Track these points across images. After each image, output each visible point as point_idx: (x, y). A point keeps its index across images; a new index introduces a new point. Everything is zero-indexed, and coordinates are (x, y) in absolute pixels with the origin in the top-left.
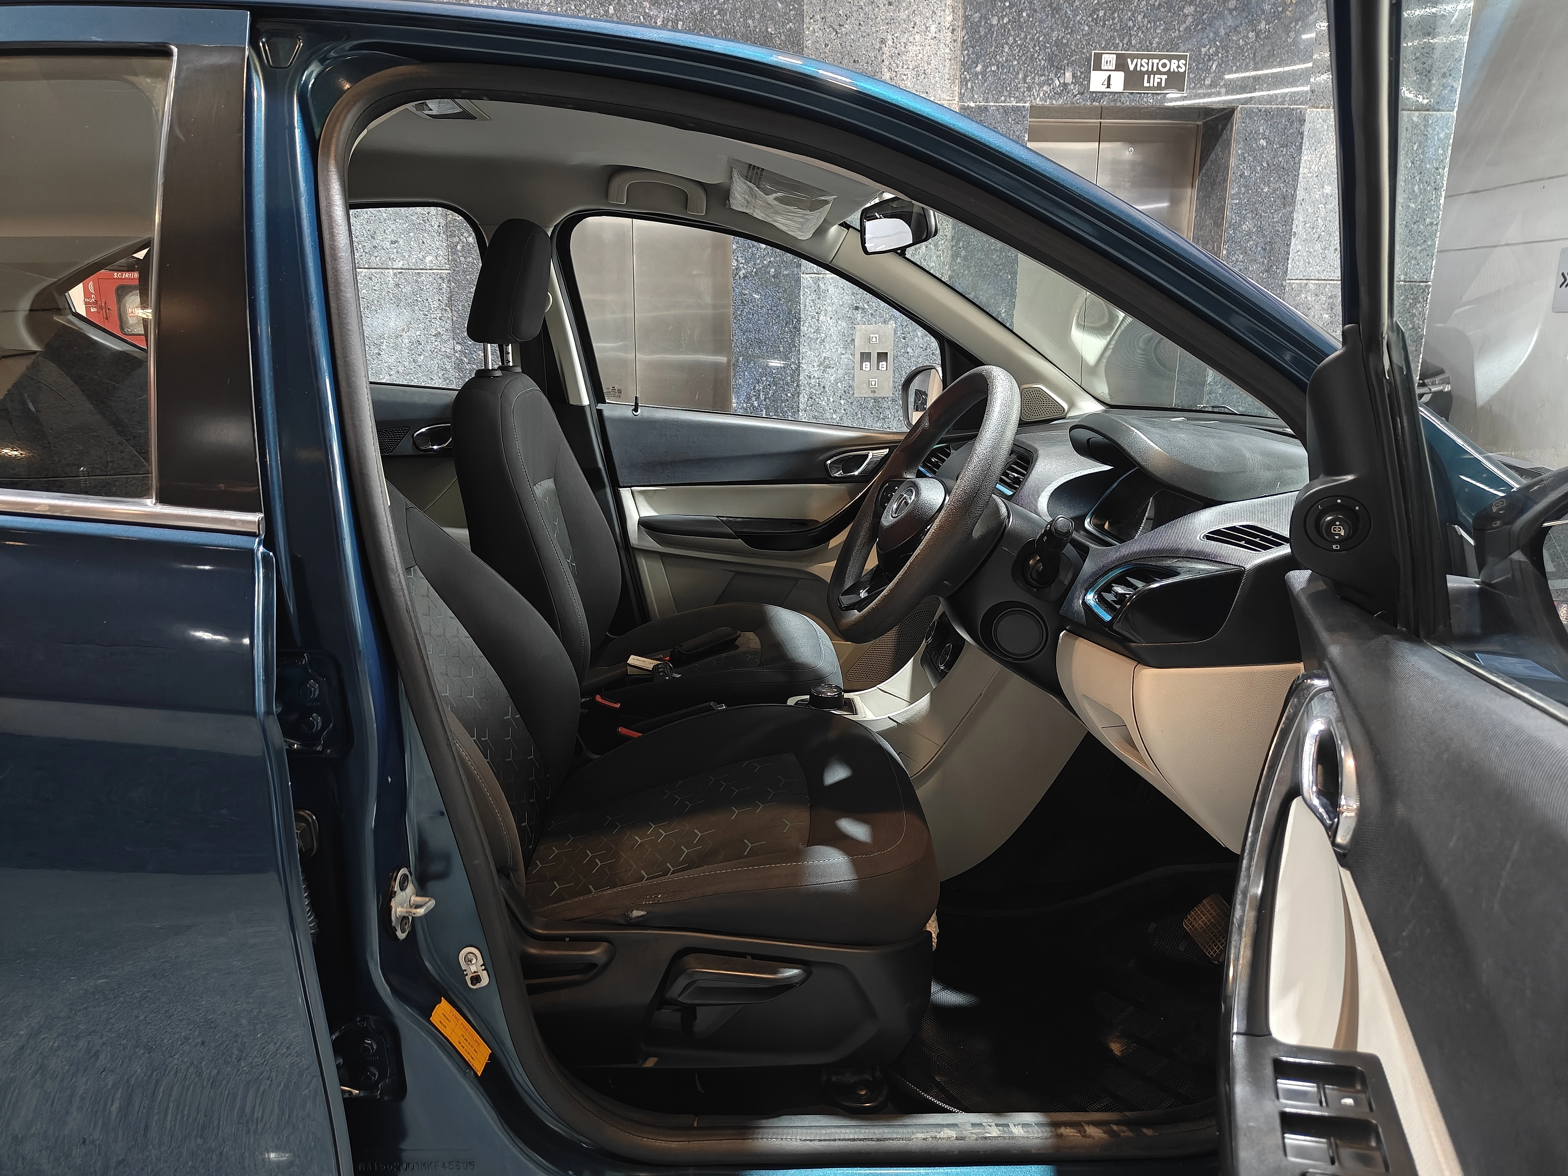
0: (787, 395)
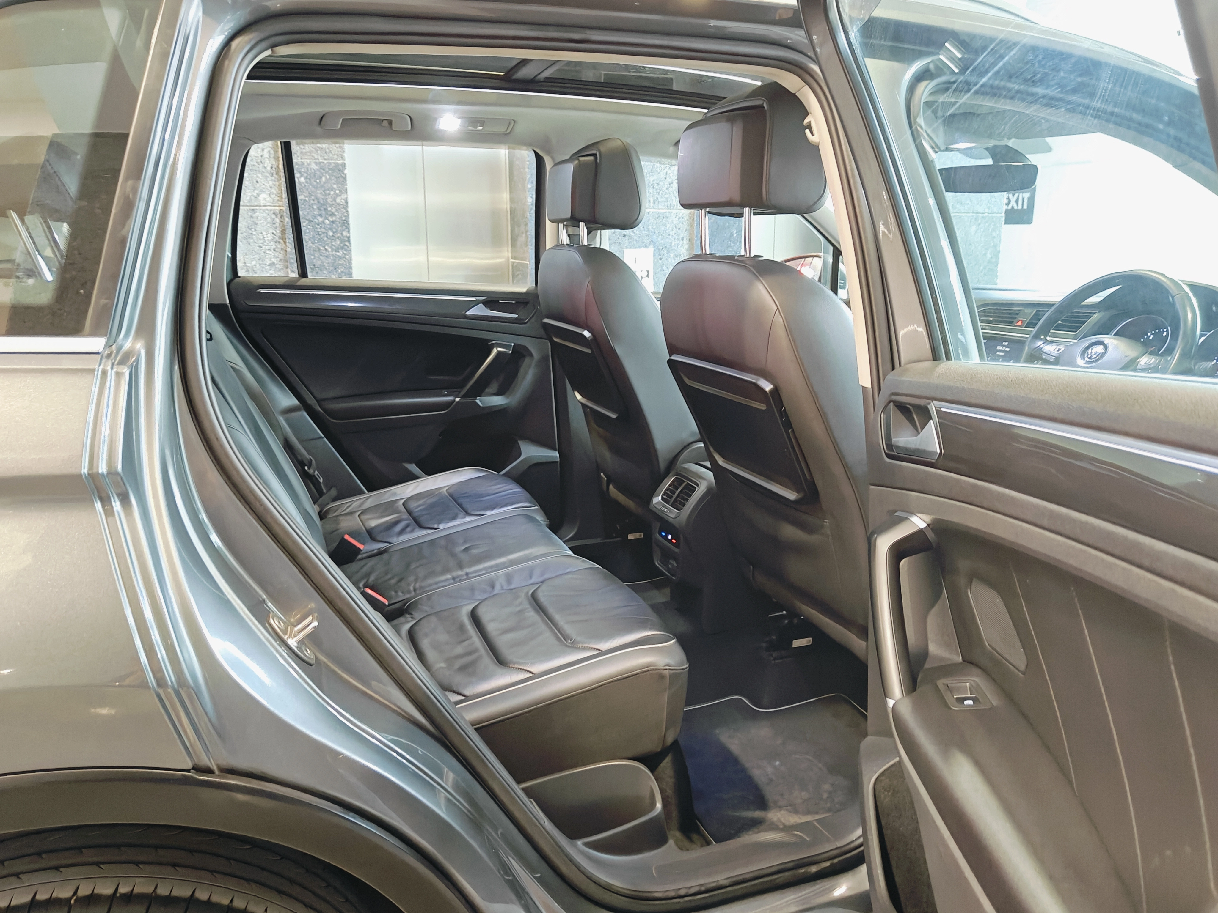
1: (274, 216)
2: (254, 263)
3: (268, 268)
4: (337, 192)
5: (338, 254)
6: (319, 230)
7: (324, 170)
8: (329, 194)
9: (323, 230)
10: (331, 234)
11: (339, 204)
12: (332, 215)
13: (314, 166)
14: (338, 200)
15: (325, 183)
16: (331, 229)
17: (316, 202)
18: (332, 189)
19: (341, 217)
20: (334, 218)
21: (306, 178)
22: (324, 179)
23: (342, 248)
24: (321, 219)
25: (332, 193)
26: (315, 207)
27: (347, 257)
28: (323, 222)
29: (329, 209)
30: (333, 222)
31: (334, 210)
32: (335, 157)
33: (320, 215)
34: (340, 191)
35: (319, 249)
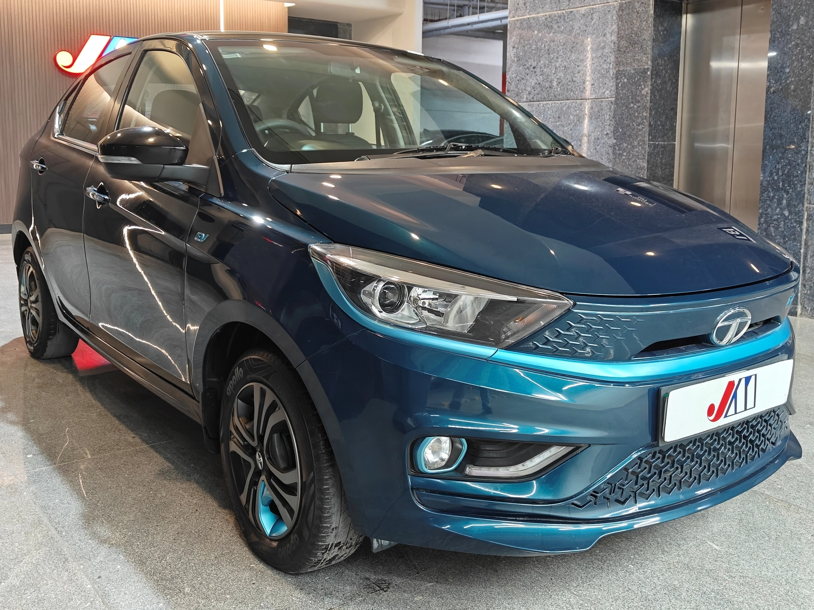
0: (797, 172)
1: (611, 104)
2: (598, 133)
3: (605, 136)
4: (643, 87)
5: (639, 127)
6: (631, 112)
7: (637, 73)
8: (638, 88)
9: (633, 112)
10: (637, 114)
11: (643, 95)
12: (639, 102)
13: (633, 72)
14: (643, 92)
15: (637, 81)
16: (637, 111)
17: (631, 94)
18: (640, 85)
19: (643, 103)
20: (639, 104)
21: (627, 79)
22: (636, 79)
23: (642, 124)
24: (632, 105)
25: (640, 88)
26: (630, 97)
27: (644, 129)
28: (633, 107)
29: (638, 98)
30: (639, 107)
31: (640, 99)
32: (644, 64)
33: (632, 103)
34: (645, 86)
35: (629, 124)
